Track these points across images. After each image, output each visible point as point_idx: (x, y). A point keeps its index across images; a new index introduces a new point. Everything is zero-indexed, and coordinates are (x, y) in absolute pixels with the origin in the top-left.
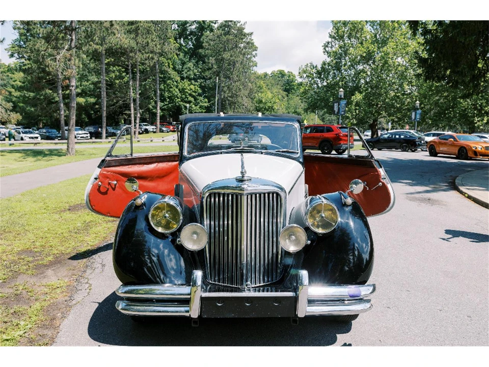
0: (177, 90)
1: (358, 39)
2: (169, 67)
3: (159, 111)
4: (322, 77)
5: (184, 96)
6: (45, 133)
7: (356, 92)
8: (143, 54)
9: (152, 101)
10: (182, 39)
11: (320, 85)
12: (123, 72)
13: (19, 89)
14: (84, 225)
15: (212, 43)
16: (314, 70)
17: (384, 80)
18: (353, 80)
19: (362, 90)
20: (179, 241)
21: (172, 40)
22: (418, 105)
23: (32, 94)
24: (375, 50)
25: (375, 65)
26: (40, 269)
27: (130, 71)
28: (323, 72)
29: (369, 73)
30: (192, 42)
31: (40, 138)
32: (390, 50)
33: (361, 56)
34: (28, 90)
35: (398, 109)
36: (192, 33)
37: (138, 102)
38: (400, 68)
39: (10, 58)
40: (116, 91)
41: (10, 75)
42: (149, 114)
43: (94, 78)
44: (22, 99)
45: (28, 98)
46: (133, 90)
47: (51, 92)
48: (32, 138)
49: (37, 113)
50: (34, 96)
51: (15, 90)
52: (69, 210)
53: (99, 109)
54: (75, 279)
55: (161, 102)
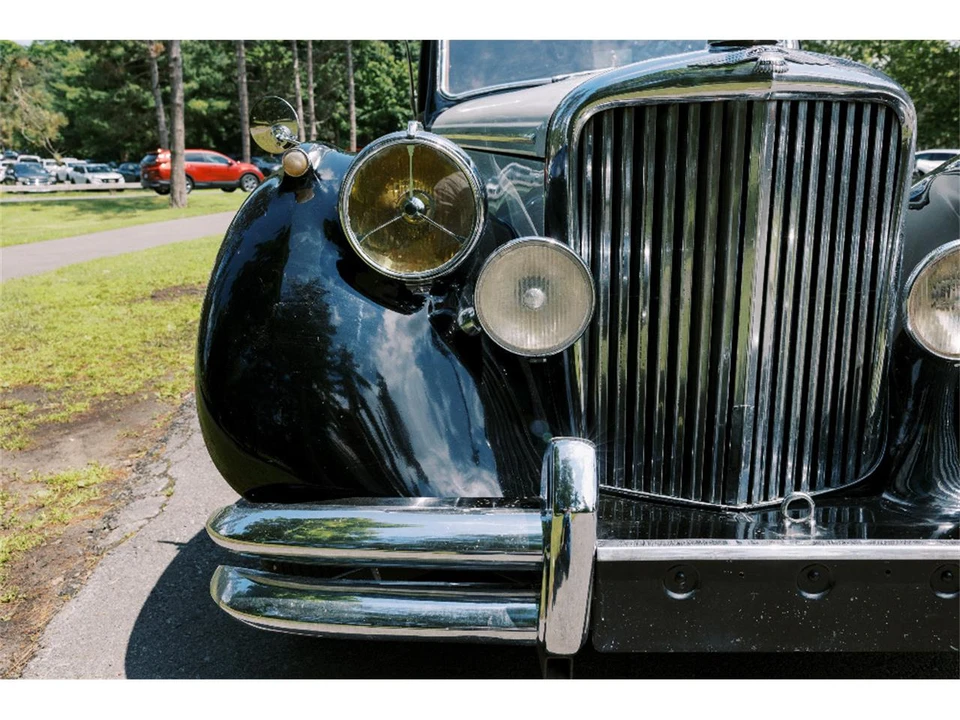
0: (389, 81)
3: (354, 124)
5: (403, 93)
6: (132, 171)
9: (339, 104)
13: (79, 83)
14: (181, 328)
20: (467, 318)
23: (103, 94)
26: (47, 435)
31: (122, 180)
34: (95, 87)
37: (312, 104)
40: (267, 83)
41: (59, 57)
42: (334, 130)
43: (222, 59)
44: (86, 105)
45: (97, 102)
46: (301, 81)
47: (138, 87)
48: (107, 181)
49: (114, 131)
50: (107, 99)
51: (70, 85)
52: (153, 297)
53: (236, 121)
54: (135, 462)
55: (357, 105)
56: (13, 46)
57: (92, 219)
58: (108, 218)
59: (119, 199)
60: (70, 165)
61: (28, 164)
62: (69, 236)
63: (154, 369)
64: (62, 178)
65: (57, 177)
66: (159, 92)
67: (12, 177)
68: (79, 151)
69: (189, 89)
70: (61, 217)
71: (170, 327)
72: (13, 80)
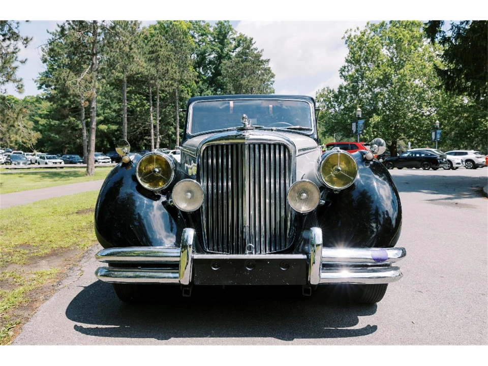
1: (375, 63)
2: (188, 94)
3: (178, 137)
4: (339, 100)
6: (68, 158)
7: (374, 114)
8: (163, 81)
9: (171, 127)
10: (201, 68)
11: (337, 109)
12: (145, 100)
13: (46, 117)
14: (88, 225)
15: (230, 70)
16: (331, 94)
17: (402, 101)
18: (370, 103)
19: (379, 112)
20: (172, 202)
21: (191, 68)
22: (438, 125)
23: (57, 122)
24: (392, 72)
25: (392, 87)
26: (34, 260)
27: (151, 98)
28: (340, 96)
29: (386, 96)
30: (211, 71)
31: (63, 163)
32: (407, 72)
33: (378, 79)
34: (54, 119)
35: (417, 130)
36: (210, 62)
37: (158, 127)
38: (418, 90)
39: (39, 89)
40: (137, 117)
41: (37, 105)
42: (169, 140)
43: (116, 106)
44: (48, 127)
45: (53, 126)
46: (153, 116)
47: (74, 119)
48: (56, 163)
49: (61, 140)
50: (59, 124)
51: (41, 118)
52: (77, 213)
53: (121, 135)
54: (68, 268)
55: (180, 128)
56: (15, 99)
57: (48, 181)
58: (55, 181)
59: (61, 172)
60: (38, 156)
61: (17, 155)
62: (37, 189)
63: (77, 239)
64: (33, 162)
65: (31, 161)
66: (84, 122)
67: (9, 161)
68: (43, 149)
69: (99, 120)
70: (33, 180)
71: (84, 224)
72: (19, 118)
